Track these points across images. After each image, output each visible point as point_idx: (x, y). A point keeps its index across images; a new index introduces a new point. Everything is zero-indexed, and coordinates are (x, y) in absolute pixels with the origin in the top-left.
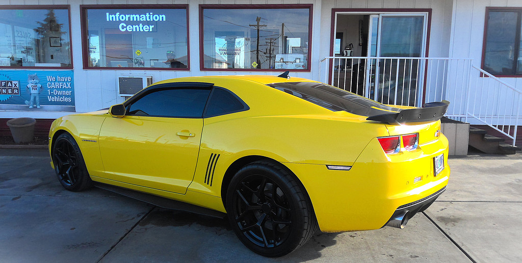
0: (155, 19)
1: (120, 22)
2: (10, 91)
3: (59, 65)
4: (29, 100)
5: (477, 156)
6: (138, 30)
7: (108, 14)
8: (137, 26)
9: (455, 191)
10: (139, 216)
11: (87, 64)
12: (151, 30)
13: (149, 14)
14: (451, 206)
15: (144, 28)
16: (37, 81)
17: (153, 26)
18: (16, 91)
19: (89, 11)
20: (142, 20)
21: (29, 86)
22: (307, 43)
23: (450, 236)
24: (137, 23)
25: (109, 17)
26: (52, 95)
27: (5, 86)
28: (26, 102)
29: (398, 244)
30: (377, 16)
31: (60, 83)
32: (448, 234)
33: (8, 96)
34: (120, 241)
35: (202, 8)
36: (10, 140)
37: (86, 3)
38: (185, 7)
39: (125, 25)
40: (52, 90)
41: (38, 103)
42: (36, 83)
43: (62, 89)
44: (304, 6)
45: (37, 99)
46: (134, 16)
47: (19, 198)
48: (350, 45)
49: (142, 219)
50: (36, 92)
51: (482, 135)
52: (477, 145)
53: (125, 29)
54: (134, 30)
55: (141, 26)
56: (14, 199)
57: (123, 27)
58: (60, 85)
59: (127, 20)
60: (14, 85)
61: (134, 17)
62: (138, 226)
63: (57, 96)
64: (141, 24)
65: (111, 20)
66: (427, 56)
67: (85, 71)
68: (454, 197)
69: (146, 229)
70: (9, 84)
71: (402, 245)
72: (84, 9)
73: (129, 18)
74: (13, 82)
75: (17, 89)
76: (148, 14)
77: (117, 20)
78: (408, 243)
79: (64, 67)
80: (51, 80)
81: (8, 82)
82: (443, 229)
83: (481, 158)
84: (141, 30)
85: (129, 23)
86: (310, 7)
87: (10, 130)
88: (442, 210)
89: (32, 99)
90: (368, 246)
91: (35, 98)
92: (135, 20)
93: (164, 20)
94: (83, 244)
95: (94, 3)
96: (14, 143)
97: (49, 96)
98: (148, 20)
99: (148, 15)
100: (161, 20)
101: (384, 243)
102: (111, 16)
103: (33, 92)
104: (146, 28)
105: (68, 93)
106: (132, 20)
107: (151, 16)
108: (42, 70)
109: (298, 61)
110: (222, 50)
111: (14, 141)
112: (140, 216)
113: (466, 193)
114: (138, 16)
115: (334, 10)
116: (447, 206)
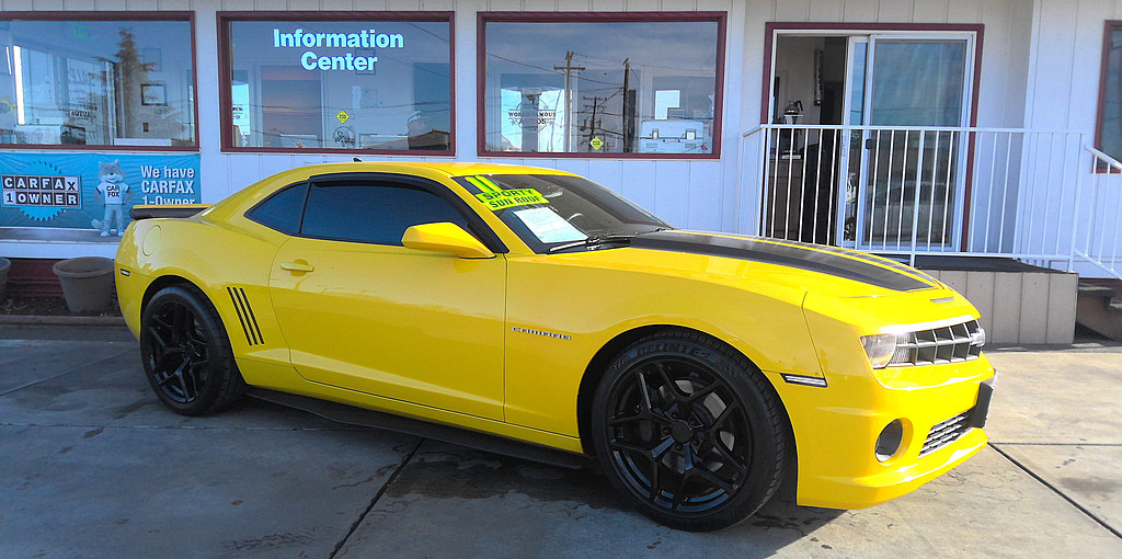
0: (379, 44)
1: (304, 49)
2: (59, 198)
3: (168, 143)
4: (101, 219)
5: (1094, 345)
6: (342, 68)
7: (276, 32)
8: (341, 59)
9: (1077, 421)
10: (380, 473)
11: (228, 142)
12: (371, 68)
13: (368, 33)
14: (1080, 454)
15: (357, 63)
16: (120, 177)
17: (376, 59)
18: (72, 199)
19: (235, 26)
20: (352, 46)
21: (102, 187)
22: (712, 97)
23: (1107, 522)
24: (341, 51)
25: (280, 38)
27: (49, 187)
28: (95, 222)
29: (997, 541)
30: (864, 39)
31: (171, 182)
32: (1102, 519)
33: (54, 210)
34: (352, 530)
35: (484, 18)
36: (59, 305)
37: (230, 8)
38: (447, 17)
39: (314, 56)
40: (151, 196)
41: (121, 225)
42: (118, 182)
43: (173, 195)
44: (709, 15)
45: (119, 216)
46: (334, 36)
47: (98, 432)
48: (796, 104)
49: (390, 481)
50: (117, 200)
51: (1104, 299)
52: (1092, 323)
53: (314, 65)
54: (334, 67)
55: (349, 58)
56: (89, 435)
57: (310, 61)
58: (171, 187)
59: (319, 44)
60: (68, 186)
61: (336, 39)
62: (384, 496)
64: (349, 55)
65: (284, 44)
66: (973, 124)
67: (225, 156)
68: (1081, 435)
69: (406, 504)
70: (59, 183)
71: (1008, 545)
72: (225, 20)
73: (324, 41)
74: (67, 180)
75: (75, 195)
76: (364, 32)
77: (298, 44)
78: (1019, 539)
79: (180, 146)
80: (149, 176)
81: (55, 179)
82: (1086, 508)
83: (1105, 349)
84: (350, 68)
85: (322, 51)
86: (719, 18)
87: (59, 286)
88: (1066, 463)
89: (107, 216)
90: (931, 548)
91: (114, 213)
92: (336, 44)
93: (401, 45)
94: (267, 537)
95: (248, 8)
96: (67, 311)
98: (365, 45)
99: (364, 35)
100: (393, 45)
101: (963, 539)
102: (284, 37)
103: (109, 200)
104: (360, 64)
106: (329, 44)
107: (373, 37)
108: (130, 153)
109: (691, 136)
110: (516, 114)
111: (67, 309)
112: (383, 474)
113: (1103, 427)
114: (343, 36)
115: (770, 27)
116: (1073, 455)
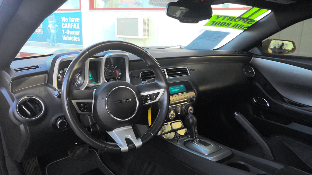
4: (49, 39)
11: (92, 6)
16: (55, 22)
21: (50, 26)
26: (66, 35)
31: (71, 24)
40: (65, 30)
41: (56, 42)
42: (54, 24)
43: (73, 29)
50: (54, 31)
58: (72, 26)
63: (69, 35)
75: (41, 29)
80: (64, 21)
89: (51, 37)
91: (54, 36)
97: (64, 35)
103: (52, 31)
105: (77, 33)
108: (58, 12)
